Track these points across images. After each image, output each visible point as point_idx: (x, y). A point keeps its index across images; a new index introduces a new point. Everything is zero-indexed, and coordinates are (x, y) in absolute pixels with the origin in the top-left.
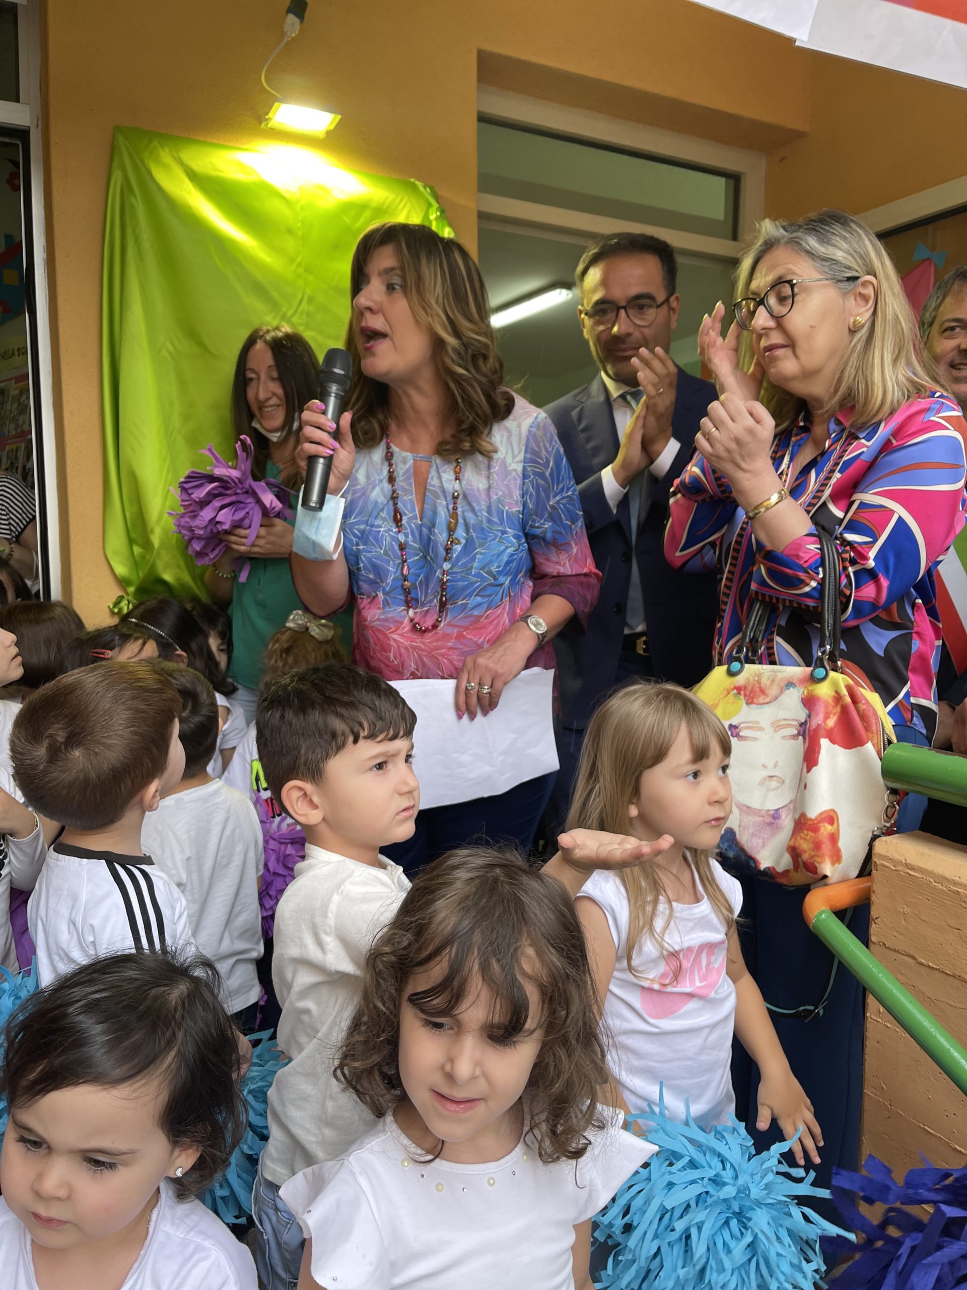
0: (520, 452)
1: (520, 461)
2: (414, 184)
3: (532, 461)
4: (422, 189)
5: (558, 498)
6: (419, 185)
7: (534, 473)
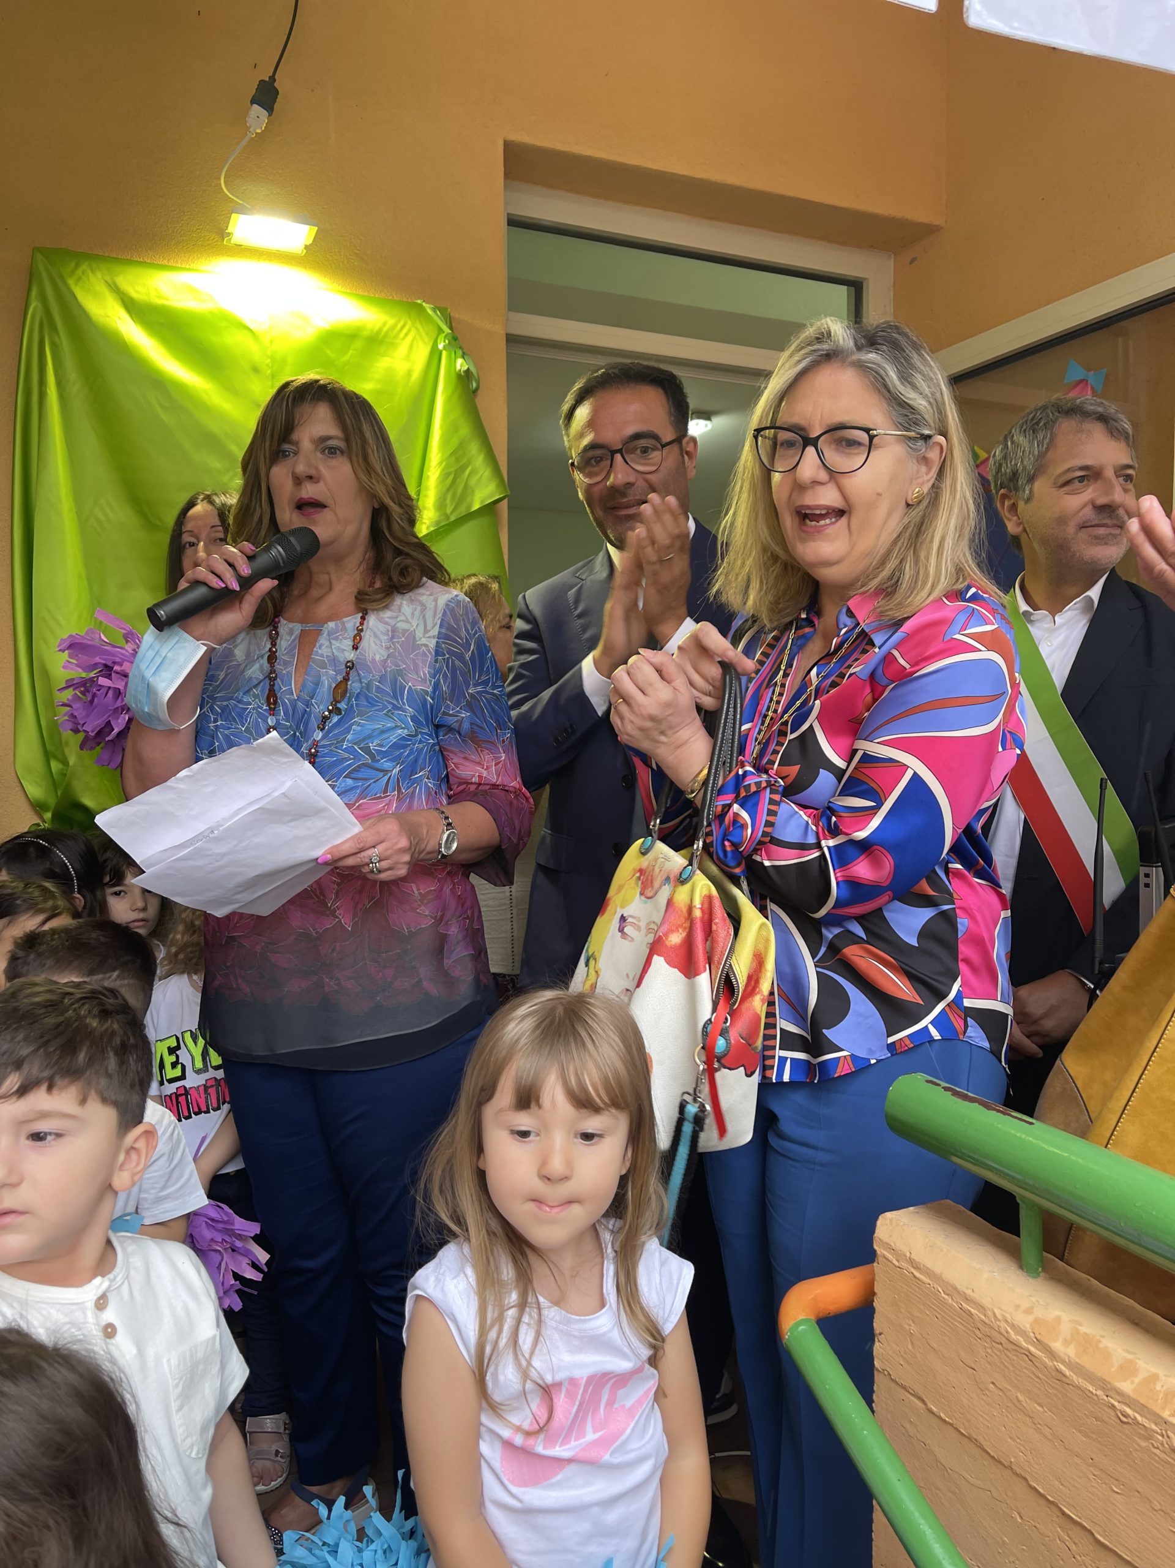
0: (434, 626)
1: (434, 637)
2: (420, 305)
3: (447, 638)
4: (430, 312)
5: (479, 689)
6: (428, 307)
7: (450, 652)
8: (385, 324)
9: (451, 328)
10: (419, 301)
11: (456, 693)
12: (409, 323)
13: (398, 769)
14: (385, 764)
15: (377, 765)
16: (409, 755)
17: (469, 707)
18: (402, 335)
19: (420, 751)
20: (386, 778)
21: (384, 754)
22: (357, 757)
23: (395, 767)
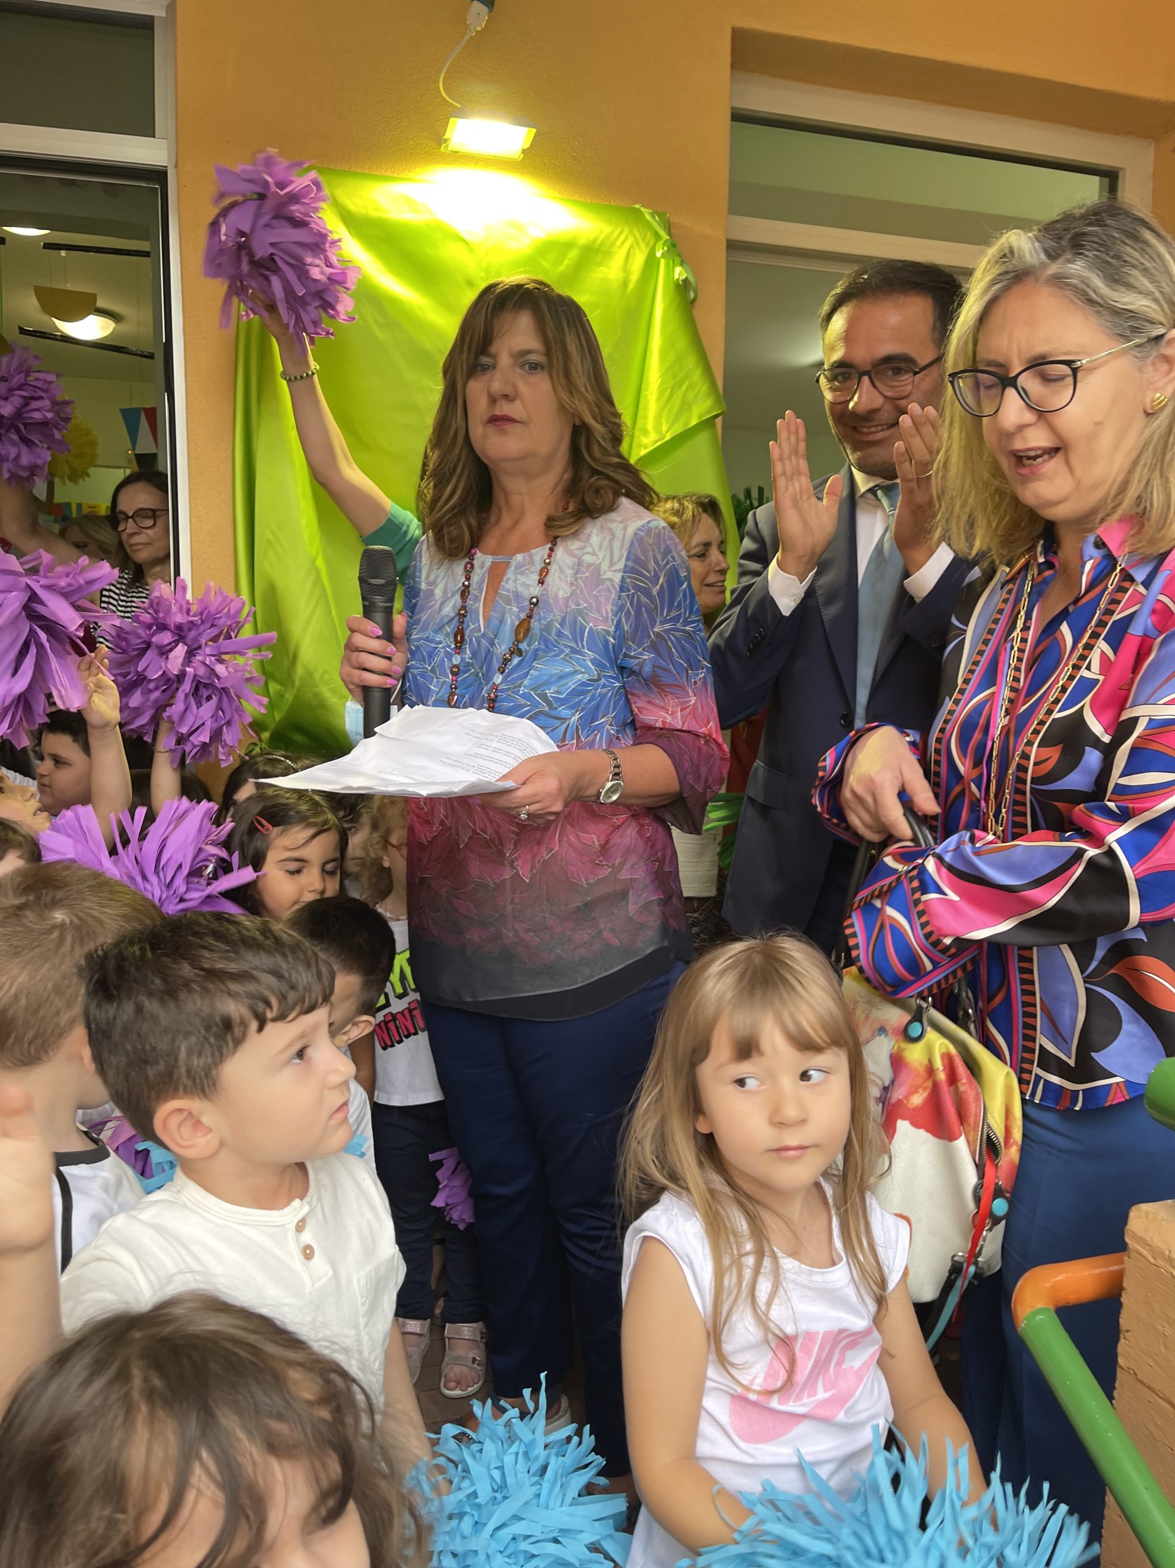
0: (620, 559)
1: (619, 571)
3: (633, 571)
4: (648, 217)
5: (667, 626)
6: (646, 213)
7: (638, 588)
8: (601, 232)
9: (670, 234)
10: (637, 206)
11: (640, 630)
12: (627, 229)
13: (577, 716)
14: (562, 711)
15: (553, 713)
16: (590, 702)
17: (654, 647)
18: (618, 243)
19: (603, 696)
20: (565, 726)
21: (562, 702)
22: (535, 704)
23: (573, 715)
